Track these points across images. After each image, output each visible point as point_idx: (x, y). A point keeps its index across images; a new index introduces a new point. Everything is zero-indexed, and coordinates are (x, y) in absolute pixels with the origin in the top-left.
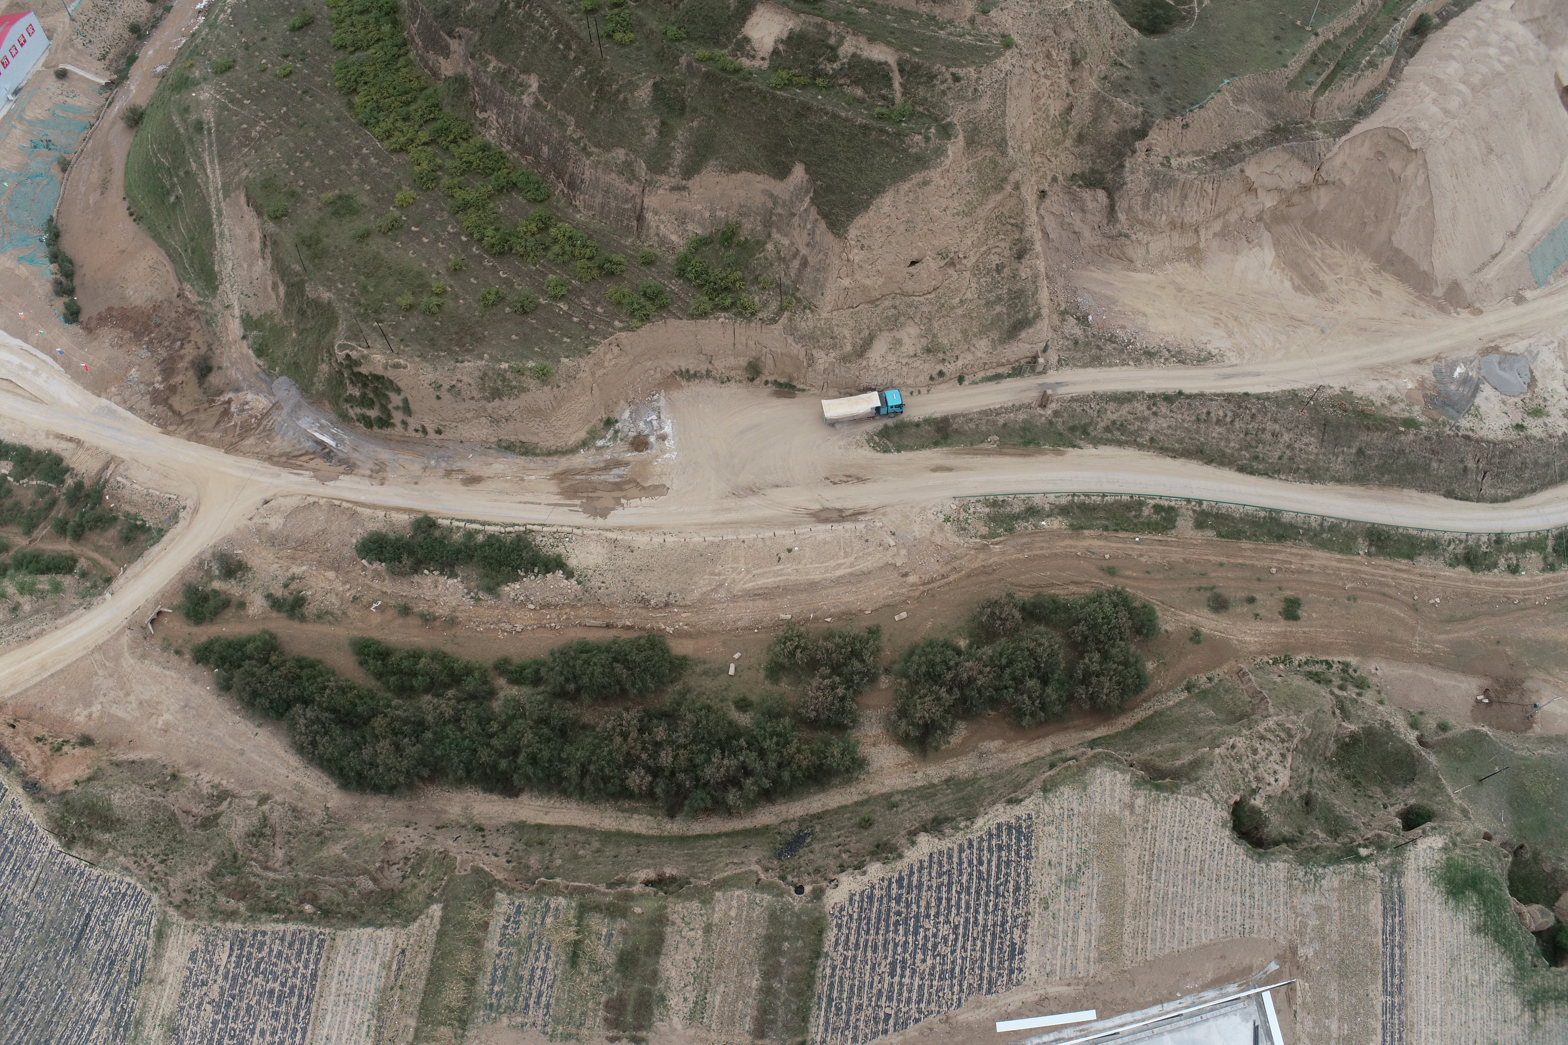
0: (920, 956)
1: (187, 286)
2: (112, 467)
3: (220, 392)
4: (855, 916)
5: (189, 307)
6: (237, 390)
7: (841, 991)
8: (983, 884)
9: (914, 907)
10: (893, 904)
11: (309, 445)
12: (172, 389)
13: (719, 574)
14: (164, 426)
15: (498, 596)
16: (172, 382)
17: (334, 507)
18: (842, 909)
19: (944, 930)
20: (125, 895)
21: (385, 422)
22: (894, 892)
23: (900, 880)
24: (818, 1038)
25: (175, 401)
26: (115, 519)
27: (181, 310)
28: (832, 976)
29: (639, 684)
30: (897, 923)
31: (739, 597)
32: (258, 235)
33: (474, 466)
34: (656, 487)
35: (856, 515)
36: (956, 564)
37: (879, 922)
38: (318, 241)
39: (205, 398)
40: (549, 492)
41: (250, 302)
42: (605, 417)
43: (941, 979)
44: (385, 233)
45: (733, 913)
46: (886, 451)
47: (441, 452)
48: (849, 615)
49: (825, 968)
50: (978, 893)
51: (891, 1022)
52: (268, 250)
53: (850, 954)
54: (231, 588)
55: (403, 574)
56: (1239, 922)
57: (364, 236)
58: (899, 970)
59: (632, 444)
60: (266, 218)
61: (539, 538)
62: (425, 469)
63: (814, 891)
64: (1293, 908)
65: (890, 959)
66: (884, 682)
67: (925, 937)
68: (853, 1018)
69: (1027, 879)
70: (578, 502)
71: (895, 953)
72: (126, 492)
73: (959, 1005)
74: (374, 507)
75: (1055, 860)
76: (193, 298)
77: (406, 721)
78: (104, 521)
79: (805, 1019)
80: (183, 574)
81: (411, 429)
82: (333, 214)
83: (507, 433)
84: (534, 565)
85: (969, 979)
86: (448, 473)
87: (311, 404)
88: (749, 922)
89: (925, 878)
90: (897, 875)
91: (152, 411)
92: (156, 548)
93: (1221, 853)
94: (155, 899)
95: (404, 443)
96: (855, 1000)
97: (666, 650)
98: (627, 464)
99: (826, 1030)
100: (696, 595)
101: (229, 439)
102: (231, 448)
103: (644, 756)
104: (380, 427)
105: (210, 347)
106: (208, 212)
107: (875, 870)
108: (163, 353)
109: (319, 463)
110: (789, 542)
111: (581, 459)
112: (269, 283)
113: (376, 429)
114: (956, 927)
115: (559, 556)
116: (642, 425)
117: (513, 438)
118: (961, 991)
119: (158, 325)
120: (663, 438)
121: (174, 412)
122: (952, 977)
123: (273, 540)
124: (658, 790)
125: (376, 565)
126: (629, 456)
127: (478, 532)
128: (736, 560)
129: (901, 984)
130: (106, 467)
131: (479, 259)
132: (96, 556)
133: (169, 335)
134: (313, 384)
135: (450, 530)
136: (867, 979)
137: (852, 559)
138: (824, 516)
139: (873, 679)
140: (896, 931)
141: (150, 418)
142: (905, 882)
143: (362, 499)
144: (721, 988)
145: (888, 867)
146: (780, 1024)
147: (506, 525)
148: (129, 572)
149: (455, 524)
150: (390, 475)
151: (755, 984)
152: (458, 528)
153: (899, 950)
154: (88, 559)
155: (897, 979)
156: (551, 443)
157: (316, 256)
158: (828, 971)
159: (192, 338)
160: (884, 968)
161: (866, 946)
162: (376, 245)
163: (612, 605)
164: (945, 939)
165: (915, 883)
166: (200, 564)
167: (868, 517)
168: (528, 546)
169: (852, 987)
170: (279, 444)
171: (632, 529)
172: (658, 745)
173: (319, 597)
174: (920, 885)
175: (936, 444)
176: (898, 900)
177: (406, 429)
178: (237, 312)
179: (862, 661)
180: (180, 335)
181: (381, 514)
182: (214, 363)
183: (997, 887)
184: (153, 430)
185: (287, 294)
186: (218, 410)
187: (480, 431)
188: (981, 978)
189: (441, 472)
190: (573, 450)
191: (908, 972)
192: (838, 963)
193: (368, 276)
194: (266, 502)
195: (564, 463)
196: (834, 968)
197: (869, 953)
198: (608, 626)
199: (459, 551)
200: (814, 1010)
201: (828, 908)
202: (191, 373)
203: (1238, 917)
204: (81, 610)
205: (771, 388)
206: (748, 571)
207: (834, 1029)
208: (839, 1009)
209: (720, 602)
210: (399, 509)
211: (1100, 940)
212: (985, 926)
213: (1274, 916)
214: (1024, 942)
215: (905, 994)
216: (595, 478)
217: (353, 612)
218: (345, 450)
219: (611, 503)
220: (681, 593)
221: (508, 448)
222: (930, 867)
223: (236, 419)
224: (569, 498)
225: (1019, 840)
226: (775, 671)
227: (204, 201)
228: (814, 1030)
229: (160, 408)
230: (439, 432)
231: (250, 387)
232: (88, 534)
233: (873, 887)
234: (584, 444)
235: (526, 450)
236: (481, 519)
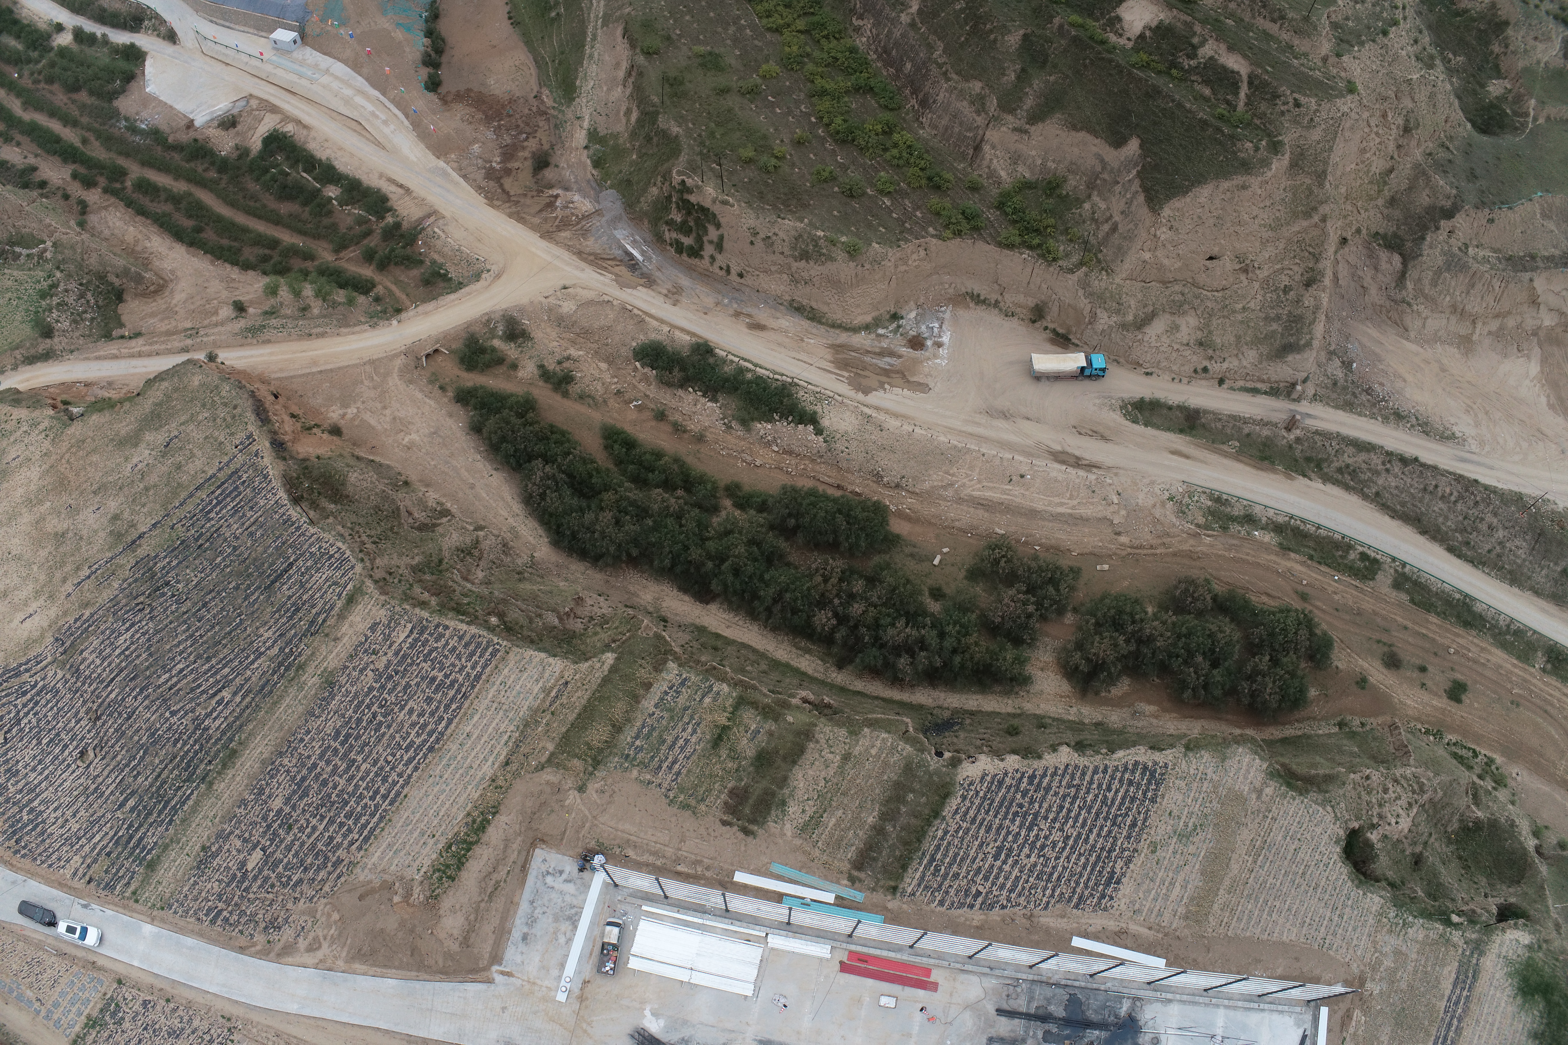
0: (1026, 851)
1: (546, 92)
2: (432, 219)
3: (551, 186)
4: (981, 794)
5: (543, 108)
6: (567, 189)
7: (945, 855)
8: (1105, 810)
9: (1037, 805)
10: (1019, 796)
11: (618, 253)
12: (508, 172)
13: (953, 475)
14: (491, 199)
15: (749, 430)
16: (509, 165)
17: (625, 310)
18: (971, 784)
19: (1056, 836)
20: (332, 556)
21: (695, 252)
22: (1023, 786)
23: (1032, 777)
24: (909, 890)
25: (507, 182)
26: (422, 262)
27: (534, 109)
28: (942, 839)
29: (853, 540)
30: (1015, 814)
31: (964, 500)
32: (625, 65)
33: (762, 315)
34: (920, 384)
35: (1091, 466)
36: (1167, 540)
37: (1000, 806)
38: (682, 83)
39: (535, 187)
40: (823, 357)
41: (601, 120)
42: (893, 311)
43: (1038, 878)
44: (743, 94)
45: (873, 752)
46: (1135, 422)
47: (737, 295)
48: (1057, 550)
49: (937, 830)
50: (1098, 814)
51: (980, 899)
52: (631, 80)
53: (965, 825)
54: (510, 350)
55: (669, 384)
56: (1322, 935)
57: (723, 91)
58: (1003, 856)
59: (910, 341)
60: (638, 51)
61: (801, 393)
62: (717, 304)
63: (953, 758)
64: (1375, 942)
65: (998, 843)
66: (1069, 618)
67: (1037, 835)
68: (947, 883)
69: (1145, 820)
70: (846, 374)
71: (1005, 840)
72: (439, 244)
73: (1046, 908)
74: (662, 321)
75: (1175, 813)
76: (549, 102)
77: (633, 503)
78: (411, 261)
79: (904, 868)
80: (469, 325)
81: (717, 264)
82: (701, 65)
83: (802, 295)
84: (791, 412)
85: (1063, 888)
86: (737, 314)
87: (632, 219)
88: (886, 764)
89: (1055, 784)
90: (1030, 772)
91: (484, 184)
92: (452, 296)
93: (1327, 866)
94: (359, 568)
95: (706, 277)
96: (955, 868)
97: (884, 522)
98: (900, 357)
99: (919, 885)
100: (927, 485)
101: (547, 227)
102: (547, 235)
103: (836, 601)
104: (689, 256)
105: (552, 147)
106: (584, 34)
107: (1012, 761)
108: (507, 139)
109: (623, 270)
110: (1024, 469)
111: (861, 340)
112: (623, 109)
113: (685, 257)
114: (1068, 837)
115: (815, 413)
116: (923, 328)
117: (805, 302)
118: (1052, 896)
119: (510, 116)
120: (939, 345)
121: (504, 190)
122: (1049, 880)
123: (560, 321)
124: (838, 636)
125: (647, 370)
126: (904, 350)
127: (748, 370)
128: (972, 468)
129: (1001, 869)
130: (429, 216)
131: (823, 140)
132: (393, 288)
133: (518, 126)
134: (639, 202)
135: (724, 361)
136: (972, 853)
137: (1075, 502)
138: (1061, 457)
139: (1061, 612)
140: (1012, 821)
141: (479, 189)
142: (1036, 781)
143: (653, 311)
144: (840, 813)
145: (1026, 762)
146: (880, 864)
147: (775, 373)
148: (421, 309)
149: (730, 357)
150: (684, 300)
151: (870, 820)
152: (732, 361)
153: (1010, 838)
154: (386, 288)
155: (998, 863)
156: (838, 316)
157: (676, 94)
158: (940, 833)
159: (538, 135)
160: (990, 850)
161: (981, 824)
162: (732, 101)
163: (848, 471)
164: (1054, 844)
165: (1044, 784)
166: (487, 321)
167: (1100, 472)
168: (790, 395)
169: (956, 855)
170: (591, 244)
171: (887, 412)
172: (852, 596)
173: (586, 380)
174: (1048, 789)
175: (1184, 432)
176: (1024, 794)
177: (712, 264)
178: (586, 124)
179: (1058, 590)
180: (528, 129)
181: (666, 329)
182: (553, 161)
183: (1116, 816)
184: (481, 200)
185: (638, 120)
186: (544, 200)
187: (778, 286)
188: (1074, 892)
189: (731, 312)
190: (855, 330)
191: (1010, 861)
192: (951, 830)
193: (718, 124)
194: (565, 288)
195: (843, 338)
196: (946, 832)
197: (982, 831)
198: (839, 487)
199: (727, 380)
200: (915, 863)
201: (960, 778)
202: (529, 163)
203: (1323, 929)
204: (366, 327)
205: (1049, 334)
206: (979, 481)
207: (926, 887)
208: (937, 870)
209: (945, 500)
210: (682, 330)
211: (1192, 899)
212: (1094, 846)
213: (1355, 942)
214: (1123, 874)
215: (1001, 880)
216: (867, 359)
217: (613, 403)
218: (650, 267)
219: (875, 384)
220: (914, 479)
221: (798, 309)
222: (1063, 776)
223: (559, 213)
224: (839, 368)
225: (1149, 783)
226: (974, 574)
227: (583, 24)
228: (908, 880)
229: (492, 183)
230: (741, 275)
231: (579, 190)
232: (392, 267)
233: (1006, 774)
234: (867, 327)
235: (813, 316)
236: (755, 361)
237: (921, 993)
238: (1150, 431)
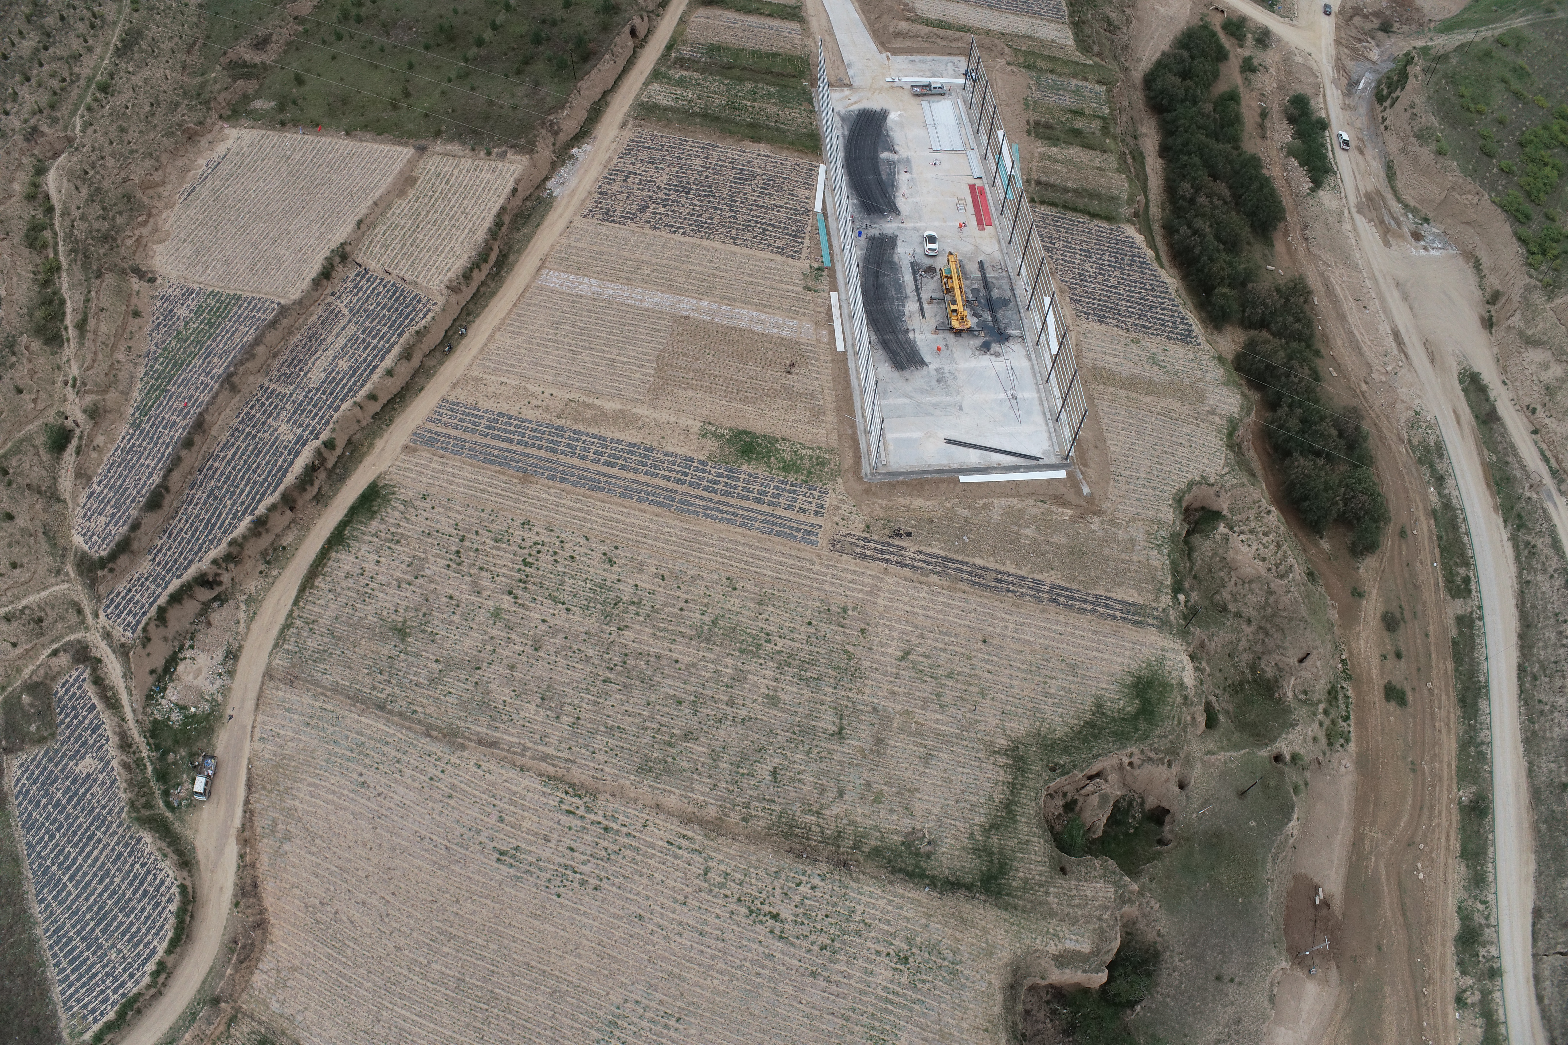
0: (1095, 265)
3: (1373, 38)
4: (1119, 238)
7: (1068, 224)
8: (1147, 309)
9: (1128, 268)
10: (1129, 258)
11: (1355, 77)
12: (1366, 16)
13: (1337, 266)
14: (1340, 14)
15: (1287, 157)
16: (1371, 17)
17: (1319, 85)
18: (1122, 232)
19: (1114, 281)
21: (1382, 101)
22: (1137, 259)
23: (1144, 263)
24: (1038, 211)
25: (1359, 18)
27: (1421, 20)
28: (1078, 221)
30: (1116, 257)
31: (1322, 274)
33: (1371, 150)
34: (1389, 242)
35: (1404, 352)
36: (1383, 418)
37: (1116, 248)
39: (1366, 31)
40: (1366, 186)
42: (1429, 217)
43: (1080, 274)
45: (1115, 182)
46: (1461, 382)
47: (1372, 131)
49: (1083, 218)
50: (1140, 304)
51: (1050, 245)
53: (1093, 232)
54: (1250, 42)
55: (1286, 116)
56: (1124, 472)
58: (1085, 254)
59: (1416, 232)
61: (1332, 178)
62: (1360, 129)
63: (1133, 222)
64: (1134, 520)
65: (1091, 250)
67: (1109, 271)
68: (1052, 227)
69: (1153, 334)
70: (1363, 199)
71: (1096, 254)
73: (1062, 281)
74: (1325, 103)
75: (1168, 353)
79: (1050, 206)
80: (1250, 19)
81: (1383, 114)
84: (1314, 173)
85: (1080, 289)
86: (1361, 140)
88: (1109, 188)
89: (1149, 277)
90: (1148, 262)
92: (1262, 9)
93: (1180, 471)
95: (1372, 113)
96: (1063, 230)
98: (1400, 228)
100: (1318, 251)
102: (1338, 43)
104: (1378, 101)
107: (1150, 252)
108: (1388, 12)
109: (1344, 80)
110: (1371, 308)
111: (1395, 205)
113: (1376, 100)
114: (1116, 288)
115: (1324, 188)
116: (1431, 238)
117: (1396, 167)
118: (1072, 284)
119: (1406, 11)
120: (1425, 249)
122: (1081, 280)
123: (1287, 59)
125: (1288, 101)
126: (1407, 230)
127: (1324, 148)
128: (1350, 276)
135: (1323, 136)
136: (1078, 238)
137: (1369, 343)
138: (1397, 332)
140: (1110, 256)
142: (1144, 266)
143: (1329, 98)
144: (1066, 170)
145: (1154, 259)
146: (1045, 193)
147: (1335, 162)
149: (1326, 138)
150: (1349, 112)
151: (1070, 185)
152: (1324, 139)
153: (1099, 256)
156: (1400, 184)
158: (1081, 220)
160: (1085, 247)
161: (1099, 240)
163: (1298, 211)
164: (1108, 280)
165: (1145, 271)
166: (1260, 27)
167: (1404, 359)
168: (1326, 173)
169: (1072, 230)
170: (1349, 63)
171: (1354, 225)
173: (1259, 79)
174: (1143, 273)
175: (1477, 417)
176: (1133, 261)
177: (1381, 110)
181: (1322, 106)
182: (1391, 35)
183: (1146, 316)
186: (1361, 37)
188: (1081, 296)
190: (1399, 201)
192: (1087, 225)
194: (1310, 55)
195: (1389, 195)
196: (1083, 223)
197: (1095, 241)
200: (1055, 209)
201: (1122, 226)
203: (1128, 472)
205: (1485, 314)
206: (1343, 282)
208: (1057, 221)
209: (1316, 264)
210: (1328, 114)
211: (1111, 372)
212: (1118, 303)
213: (1128, 502)
214: (1107, 324)
216: (1384, 211)
217: (1254, 94)
218: (1358, 92)
219: (1370, 217)
220: (1317, 244)
221: (1389, 166)
222: (1156, 281)
223: (1358, 45)
224: (1365, 195)
225: (1181, 334)
228: (1042, 210)
230: (1386, 128)
231: (1382, 52)
233: (1138, 249)
234: (1406, 206)
235: (1391, 175)
237: (975, 223)
238: (1462, 394)
